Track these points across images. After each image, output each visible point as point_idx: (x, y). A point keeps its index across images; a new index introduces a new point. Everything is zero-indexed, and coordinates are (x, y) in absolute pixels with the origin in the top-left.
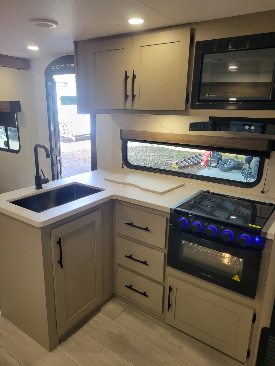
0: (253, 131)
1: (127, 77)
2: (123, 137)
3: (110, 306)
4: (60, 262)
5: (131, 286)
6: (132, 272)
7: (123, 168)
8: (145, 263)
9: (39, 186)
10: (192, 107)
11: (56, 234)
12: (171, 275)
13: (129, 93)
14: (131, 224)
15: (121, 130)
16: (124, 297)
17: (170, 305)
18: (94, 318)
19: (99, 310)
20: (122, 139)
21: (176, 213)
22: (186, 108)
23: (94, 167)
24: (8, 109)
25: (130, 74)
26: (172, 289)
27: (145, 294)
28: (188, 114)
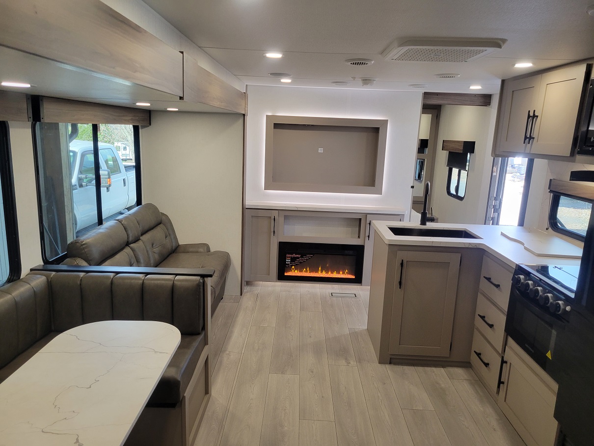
1: (529, 117)
2: (551, 189)
3: (459, 371)
4: (400, 283)
5: (480, 354)
7: (547, 229)
9: (423, 223)
10: (579, 153)
11: (401, 255)
14: (489, 279)
15: (551, 180)
17: (503, 383)
18: (434, 369)
19: (443, 367)
20: (551, 191)
21: (520, 270)
22: (573, 154)
23: (521, 223)
24: (460, 149)
25: (531, 114)
26: (506, 362)
27: (488, 364)
28: (574, 161)
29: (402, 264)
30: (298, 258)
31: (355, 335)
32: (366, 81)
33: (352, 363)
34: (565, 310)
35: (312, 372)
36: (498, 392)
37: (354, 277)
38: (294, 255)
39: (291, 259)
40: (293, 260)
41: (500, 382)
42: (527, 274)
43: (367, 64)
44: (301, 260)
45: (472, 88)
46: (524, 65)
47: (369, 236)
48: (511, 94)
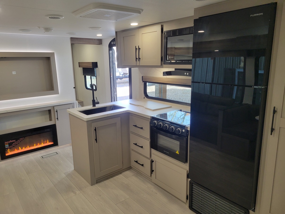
0: (188, 76)
1: (136, 49)
2: (143, 80)
3: (128, 173)
4: (96, 140)
5: (137, 161)
6: (138, 153)
7: (144, 98)
8: (142, 147)
9: (94, 105)
10: (164, 64)
11: (94, 125)
12: (153, 154)
13: (137, 57)
14: (136, 126)
15: (142, 77)
16: (136, 169)
17: (153, 171)
18: (117, 176)
19: (121, 173)
20: (143, 82)
21: (153, 118)
22: (161, 64)
23: (131, 97)
24: (91, 66)
25: (137, 48)
26: (153, 161)
27: (143, 165)
28: (163, 67)
29: (95, 130)
30: (14, 142)
31: (69, 175)
32: (47, 29)
33: (77, 192)
34: (182, 131)
35: (57, 209)
36: (151, 175)
37: (53, 143)
38: (11, 141)
39: (9, 145)
40: (10, 144)
41: (152, 171)
42: (157, 119)
43: (60, 18)
44: (16, 143)
45: (98, 35)
46: (134, 24)
47: (58, 118)
48: (123, 38)
